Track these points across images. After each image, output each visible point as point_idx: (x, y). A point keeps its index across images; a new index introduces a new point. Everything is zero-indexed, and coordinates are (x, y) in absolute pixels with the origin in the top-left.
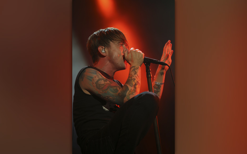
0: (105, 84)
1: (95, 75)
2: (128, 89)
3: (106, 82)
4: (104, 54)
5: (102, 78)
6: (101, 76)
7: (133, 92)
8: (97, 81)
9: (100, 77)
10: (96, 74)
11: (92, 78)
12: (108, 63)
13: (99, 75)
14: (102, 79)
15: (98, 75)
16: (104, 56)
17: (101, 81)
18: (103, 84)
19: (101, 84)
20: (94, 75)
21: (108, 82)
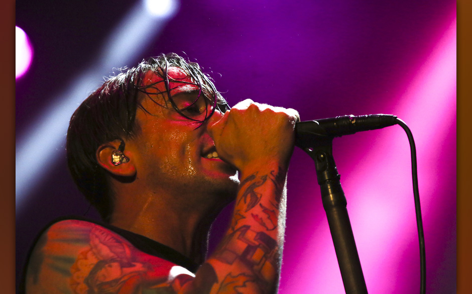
0: (125, 278)
1: (85, 247)
2: (215, 279)
3: (127, 270)
4: (126, 171)
5: (111, 255)
6: (110, 248)
7: (241, 283)
8: (93, 273)
9: (105, 251)
10: (87, 240)
11: (69, 261)
12: (150, 199)
13: (101, 246)
14: (113, 260)
15: (96, 246)
16: (131, 178)
17: (110, 266)
18: (116, 281)
19: (107, 280)
20: (77, 250)
21: (139, 267)
